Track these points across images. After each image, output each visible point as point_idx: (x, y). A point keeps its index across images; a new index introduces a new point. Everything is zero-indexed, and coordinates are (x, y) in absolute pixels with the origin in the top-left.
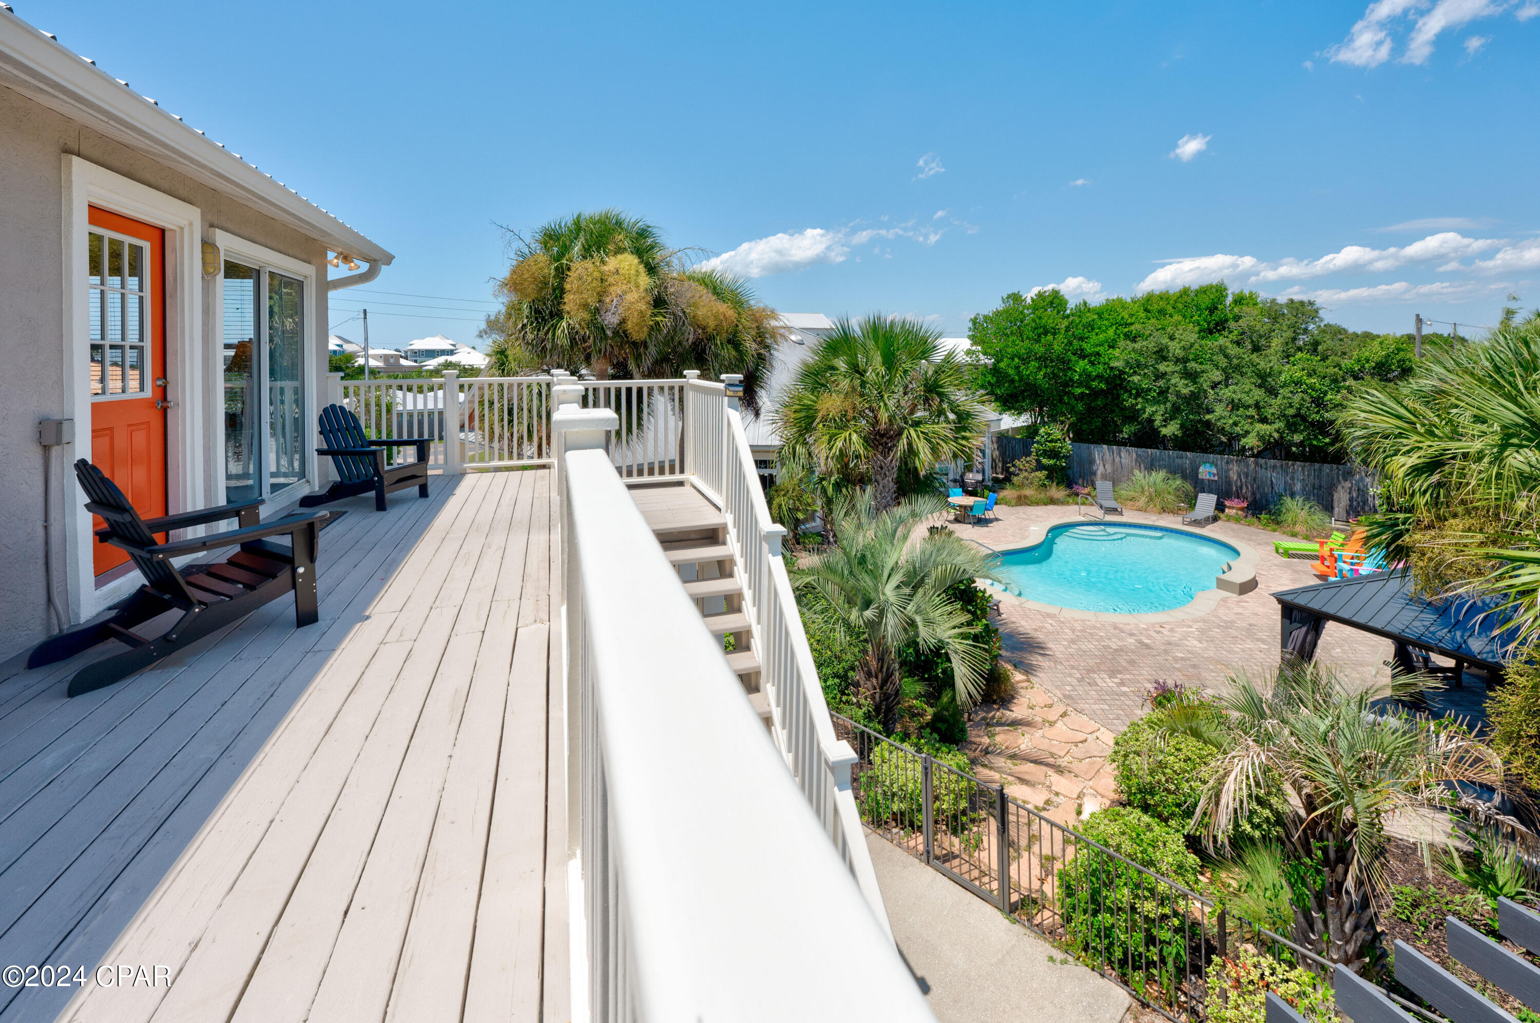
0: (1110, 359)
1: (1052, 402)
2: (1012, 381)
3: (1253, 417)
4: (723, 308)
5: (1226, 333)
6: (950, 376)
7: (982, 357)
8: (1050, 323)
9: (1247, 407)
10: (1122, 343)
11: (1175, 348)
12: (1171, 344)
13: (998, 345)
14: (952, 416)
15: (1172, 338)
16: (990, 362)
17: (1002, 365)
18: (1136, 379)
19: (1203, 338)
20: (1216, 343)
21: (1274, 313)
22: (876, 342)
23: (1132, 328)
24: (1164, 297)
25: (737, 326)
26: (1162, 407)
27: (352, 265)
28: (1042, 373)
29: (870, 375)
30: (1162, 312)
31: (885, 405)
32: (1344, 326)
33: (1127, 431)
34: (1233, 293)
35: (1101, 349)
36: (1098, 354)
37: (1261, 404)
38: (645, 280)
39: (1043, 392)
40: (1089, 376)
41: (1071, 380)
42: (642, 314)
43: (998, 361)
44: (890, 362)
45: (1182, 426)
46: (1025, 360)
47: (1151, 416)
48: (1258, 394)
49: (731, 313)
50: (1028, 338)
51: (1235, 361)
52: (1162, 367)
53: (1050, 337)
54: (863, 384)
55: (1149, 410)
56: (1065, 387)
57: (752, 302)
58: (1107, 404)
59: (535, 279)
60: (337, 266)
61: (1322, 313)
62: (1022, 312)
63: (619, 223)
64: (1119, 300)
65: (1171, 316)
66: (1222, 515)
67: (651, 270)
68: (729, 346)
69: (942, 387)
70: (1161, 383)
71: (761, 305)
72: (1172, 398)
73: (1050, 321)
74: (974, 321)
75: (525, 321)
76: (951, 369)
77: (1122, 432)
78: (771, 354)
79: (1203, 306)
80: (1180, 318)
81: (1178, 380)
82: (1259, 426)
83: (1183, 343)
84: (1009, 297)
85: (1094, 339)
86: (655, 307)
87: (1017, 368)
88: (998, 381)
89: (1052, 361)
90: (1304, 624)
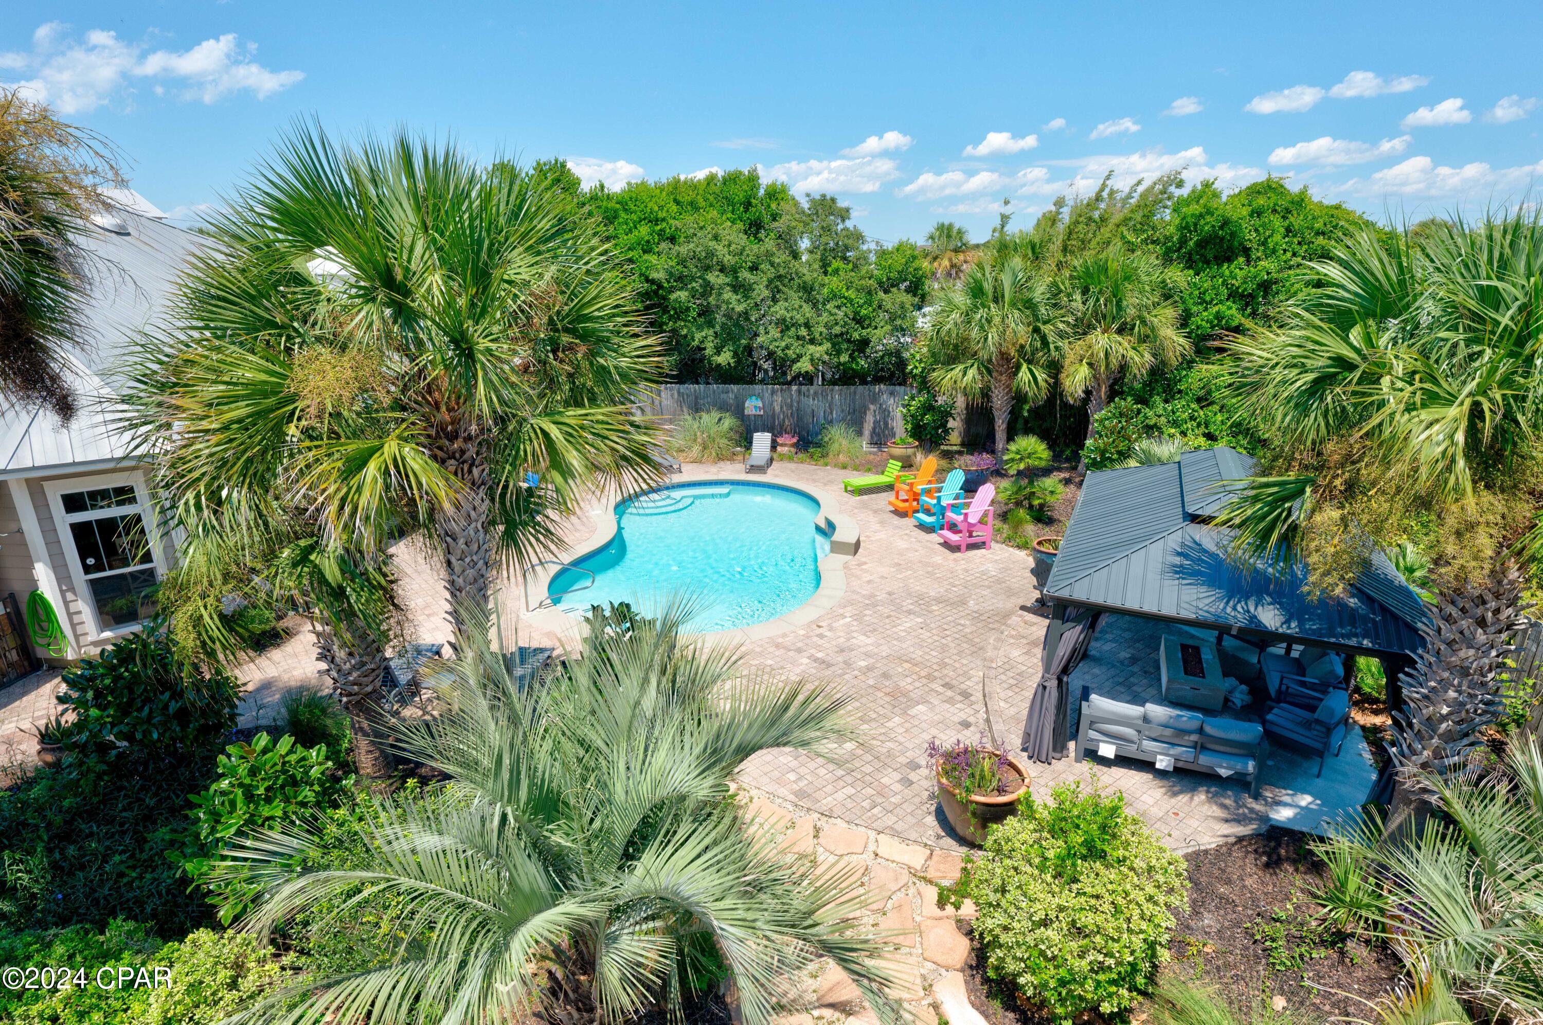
3: (804, 337)
9: (798, 326)
10: (657, 246)
11: (723, 253)
15: (717, 240)
23: (665, 225)
26: (711, 330)
30: (693, 205)
34: (765, 184)
37: (810, 322)
45: (735, 353)
47: (700, 342)
48: (806, 310)
52: (712, 279)
65: (705, 210)
66: (777, 456)
72: (723, 319)
79: (737, 200)
80: (718, 212)
82: (812, 348)
90: (1079, 623)
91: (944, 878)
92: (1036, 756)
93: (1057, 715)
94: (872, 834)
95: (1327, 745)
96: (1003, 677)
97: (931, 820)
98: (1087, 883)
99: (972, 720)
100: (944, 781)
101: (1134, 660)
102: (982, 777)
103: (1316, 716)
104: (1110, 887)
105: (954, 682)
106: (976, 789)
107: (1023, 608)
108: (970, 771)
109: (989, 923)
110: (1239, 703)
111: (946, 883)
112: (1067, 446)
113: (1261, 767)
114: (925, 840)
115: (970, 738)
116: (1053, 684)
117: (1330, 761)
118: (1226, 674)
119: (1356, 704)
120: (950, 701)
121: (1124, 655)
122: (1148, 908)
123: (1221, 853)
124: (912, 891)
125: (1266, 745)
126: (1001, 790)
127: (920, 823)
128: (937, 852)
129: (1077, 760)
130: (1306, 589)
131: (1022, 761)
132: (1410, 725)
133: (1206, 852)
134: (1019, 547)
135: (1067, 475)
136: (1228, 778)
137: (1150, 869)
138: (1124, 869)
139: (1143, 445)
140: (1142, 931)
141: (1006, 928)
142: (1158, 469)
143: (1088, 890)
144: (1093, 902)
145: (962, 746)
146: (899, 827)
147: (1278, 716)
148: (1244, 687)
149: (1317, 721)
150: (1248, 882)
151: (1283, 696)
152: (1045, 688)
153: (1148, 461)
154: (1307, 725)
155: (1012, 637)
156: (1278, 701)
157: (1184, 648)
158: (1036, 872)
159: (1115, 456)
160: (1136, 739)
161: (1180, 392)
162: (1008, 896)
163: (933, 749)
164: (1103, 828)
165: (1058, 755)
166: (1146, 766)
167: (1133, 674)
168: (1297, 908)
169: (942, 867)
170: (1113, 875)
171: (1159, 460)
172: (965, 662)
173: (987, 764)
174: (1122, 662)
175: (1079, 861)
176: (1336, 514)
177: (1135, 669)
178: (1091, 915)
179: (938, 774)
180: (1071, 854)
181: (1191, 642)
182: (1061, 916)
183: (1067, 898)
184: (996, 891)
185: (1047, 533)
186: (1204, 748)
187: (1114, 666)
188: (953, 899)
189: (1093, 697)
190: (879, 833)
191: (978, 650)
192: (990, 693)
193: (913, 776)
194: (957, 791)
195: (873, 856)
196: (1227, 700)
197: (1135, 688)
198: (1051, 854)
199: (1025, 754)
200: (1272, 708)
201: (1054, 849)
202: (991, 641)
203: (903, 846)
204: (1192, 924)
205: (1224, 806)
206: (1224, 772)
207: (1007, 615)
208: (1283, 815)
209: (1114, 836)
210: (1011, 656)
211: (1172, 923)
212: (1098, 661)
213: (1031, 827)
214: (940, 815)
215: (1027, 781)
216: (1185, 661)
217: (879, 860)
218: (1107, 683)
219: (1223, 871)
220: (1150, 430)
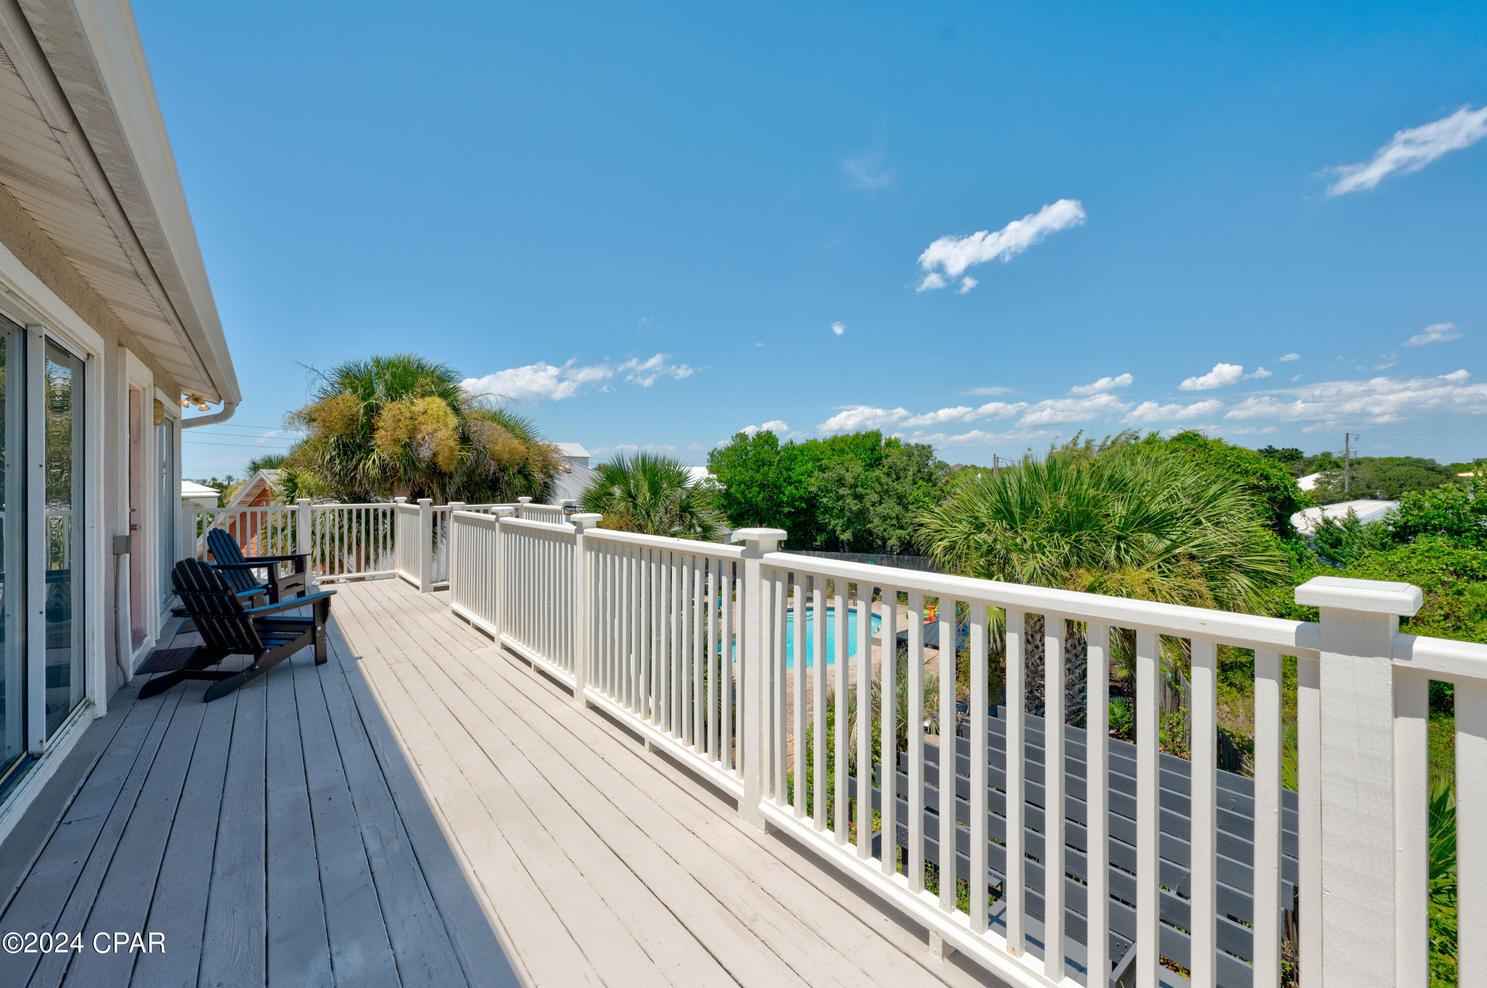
0: (808, 485)
1: (769, 520)
2: (740, 503)
3: (895, 525)
4: (515, 443)
5: (880, 467)
6: (698, 500)
7: (717, 483)
8: (767, 457)
9: (891, 519)
10: (816, 473)
11: (849, 478)
12: (847, 474)
13: (728, 474)
14: (699, 529)
15: (847, 471)
16: (723, 487)
17: (732, 490)
18: (825, 500)
19: (866, 471)
20: (874, 474)
21: (909, 452)
22: (645, 475)
23: (823, 462)
24: (844, 439)
25: (527, 459)
26: (841, 520)
27: (203, 406)
28: (761, 496)
29: (640, 500)
30: (842, 451)
31: (652, 521)
32: (948, 462)
33: (820, 539)
34: (885, 439)
35: (803, 478)
36: (800, 481)
37: (900, 516)
38: (453, 421)
39: (762, 511)
40: (794, 498)
41: (782, 501)
42: (451, 449)
43: (730, 487)
44: (655, 490)
45: (854, 535)
46: (749, 487)
47: (834, 527)
48: (898, 509)
49: (522, 448)
50: (751, 469)
51: (885, 487)
52: (841, 491)
53: (766, 468)
54: (635, 506)
55: (833, 523)
56: (778, 507)
57: (538, 439)
58: (806, 520)
59: (344, 416)
60: (188, 407)
61: (935, 454)
62: (746, 449)
63: (421, 368)
64: (815, 441)
65: (847, 454)
66: (878, 597)
67: (456, 410)
68: (520, 476)
69: (692, 508)
70: (840, 503)
71: (546, 442)
72: (847, 514)
73: (766, 456)
74: (712, 455)
75: (333, 453)
76: (699, 494)
77: (816, 540)
78: (554, 483)
79: (867, 447)
80: (853, 455)
81: (851, 500)
82: (898, 532)
83: (854, 474)
84: (737, 436)
85: (798, 470)
86: (462, 443)
87: (743, 492)
88: (729, 503)
89: (769, 487)
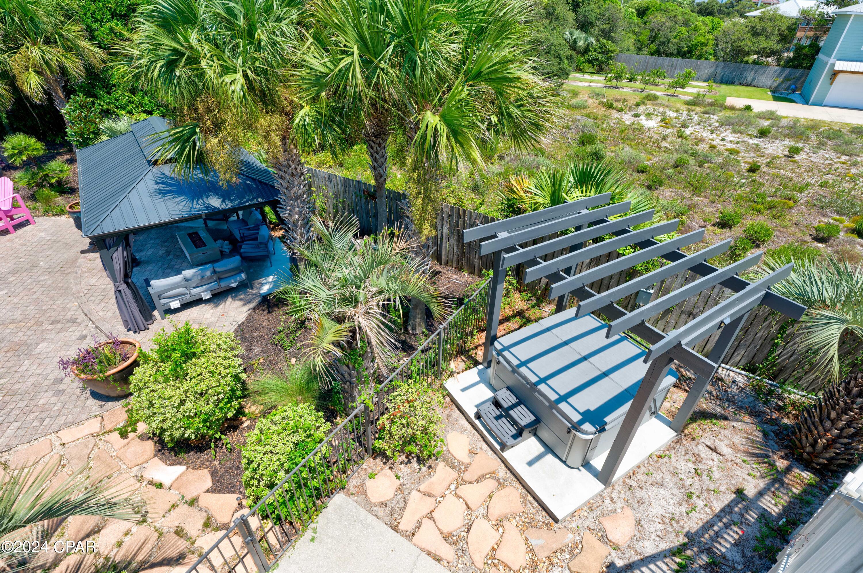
90: (118, 246)
91: (118, 423)
92: (138, 330)
93: (137, 302)
94: (53, 437)
95: (268, 251)
96: (92, 298)
97: (92, 402)
98: (192, 372)
99: (85, 332)
100: (83, 376)
101: (168, 253)
102: (108, 360)
103: (259, 241)
104: (204, 366)
105: (58, 318)
106: (108, 368)
107: (83, 252)
108: (97, 361)
109: (154, 425)
110: (227, 251)
111: (121, 425)
112: (57, 136)
113: (247, 274)
114: (93, 414)
115: (89, 344)
116: (123, 287)
117: (273, 258)
118: (215, 240)
119: (273, 229)
120: (62, 330)
121: (161, 252)
122: (226, 363)
123: (249, 319)
124: (101, 444)
125: (245, 264)
126: (124, 359)
127: (84, 408)
128: (105, 414)
129: (163, 318)
130: (220, 183)
131: (131, 337)
132: (289, 228)
133: (243, 323)
134: (58, 215)
135: (68, 157)
136: (237, 286)
137: (219, 345)
138: (207, 354)
139: (106, 124)
140: (228, 374)
141: (164, 421)
142: (121, 138)
143: (195, 374)
144: (199, 378)
145: (83, 350)
146: (70, 419)
147: (246, 248)
148: (226, 242)
149: (261, 243)
150: (264, 324)
151: (244, 239)
152: (120, 291)
153: (114, 134)
154: (258, 247)
155: (85, 272)
156: (242, 242)
157: (190, 235)
158: (164, 385)
159: (92, 136)
160: (186, 291)
161: (114, 85)
162: (156, 406)
163: (64, 364)
164: (187, 342)
165: (151, 322)
166: (199, 301)
167: (171, 260)
168: (285, 322)
169: (113, 419)
170: (203, 360)
171: (120, 132)
172: (59, 302)
173: (107, 351)
174: (162, 257)
175: (184, 365)
176: (215, 141)
177: (171, 257)
178: (201, 384)
179: (76, 375)
180: (177, 364)
181: (192, 231)
182: (188, 395)
183: (187, 385)
184: (149, 408)
185: (73, 199)
186: (220, 279)
187: (158, 261)
188: (130, 429)
189: (152, 282)
190: (57, 432)
191: (66, 291)
192: (89, 312)
193: (61, 387)
194: (96, 376)
195: (61, 447)
196: (221, 252)
197: (176, 267)
198: (167, 372)
199: (131, 332)
200: (241, 247)
201: (167, 367)
202: (72, 281)
203: (81, 427)
204: (251, 355)
205: (241, 300)
206: (234, 285)
207: (75, 261)
208: (265, 289)
209: (196, 343)
210: (91, 284)
211: (240, 361)
212: (148, 262)
213: (150, 366)
214: (95, 395)
215: (137, 345)
216: (193, 242)
217: (67, 446)
218: (160, 271)
219: (253, 326)
220: (107, 113)
